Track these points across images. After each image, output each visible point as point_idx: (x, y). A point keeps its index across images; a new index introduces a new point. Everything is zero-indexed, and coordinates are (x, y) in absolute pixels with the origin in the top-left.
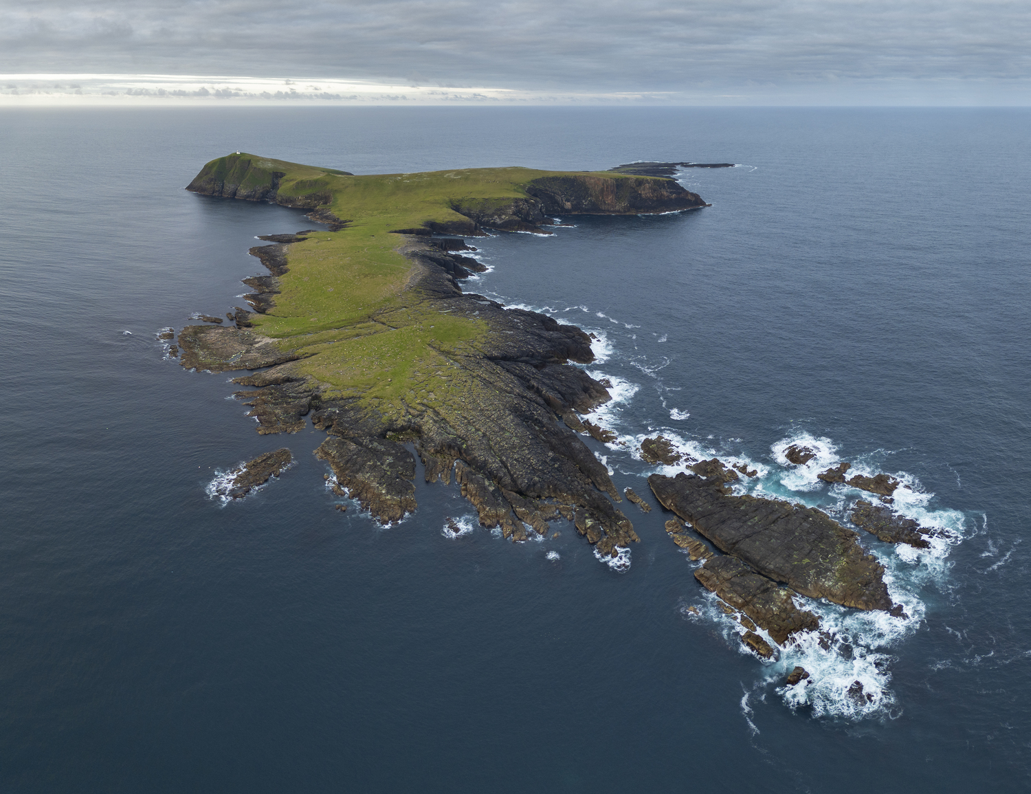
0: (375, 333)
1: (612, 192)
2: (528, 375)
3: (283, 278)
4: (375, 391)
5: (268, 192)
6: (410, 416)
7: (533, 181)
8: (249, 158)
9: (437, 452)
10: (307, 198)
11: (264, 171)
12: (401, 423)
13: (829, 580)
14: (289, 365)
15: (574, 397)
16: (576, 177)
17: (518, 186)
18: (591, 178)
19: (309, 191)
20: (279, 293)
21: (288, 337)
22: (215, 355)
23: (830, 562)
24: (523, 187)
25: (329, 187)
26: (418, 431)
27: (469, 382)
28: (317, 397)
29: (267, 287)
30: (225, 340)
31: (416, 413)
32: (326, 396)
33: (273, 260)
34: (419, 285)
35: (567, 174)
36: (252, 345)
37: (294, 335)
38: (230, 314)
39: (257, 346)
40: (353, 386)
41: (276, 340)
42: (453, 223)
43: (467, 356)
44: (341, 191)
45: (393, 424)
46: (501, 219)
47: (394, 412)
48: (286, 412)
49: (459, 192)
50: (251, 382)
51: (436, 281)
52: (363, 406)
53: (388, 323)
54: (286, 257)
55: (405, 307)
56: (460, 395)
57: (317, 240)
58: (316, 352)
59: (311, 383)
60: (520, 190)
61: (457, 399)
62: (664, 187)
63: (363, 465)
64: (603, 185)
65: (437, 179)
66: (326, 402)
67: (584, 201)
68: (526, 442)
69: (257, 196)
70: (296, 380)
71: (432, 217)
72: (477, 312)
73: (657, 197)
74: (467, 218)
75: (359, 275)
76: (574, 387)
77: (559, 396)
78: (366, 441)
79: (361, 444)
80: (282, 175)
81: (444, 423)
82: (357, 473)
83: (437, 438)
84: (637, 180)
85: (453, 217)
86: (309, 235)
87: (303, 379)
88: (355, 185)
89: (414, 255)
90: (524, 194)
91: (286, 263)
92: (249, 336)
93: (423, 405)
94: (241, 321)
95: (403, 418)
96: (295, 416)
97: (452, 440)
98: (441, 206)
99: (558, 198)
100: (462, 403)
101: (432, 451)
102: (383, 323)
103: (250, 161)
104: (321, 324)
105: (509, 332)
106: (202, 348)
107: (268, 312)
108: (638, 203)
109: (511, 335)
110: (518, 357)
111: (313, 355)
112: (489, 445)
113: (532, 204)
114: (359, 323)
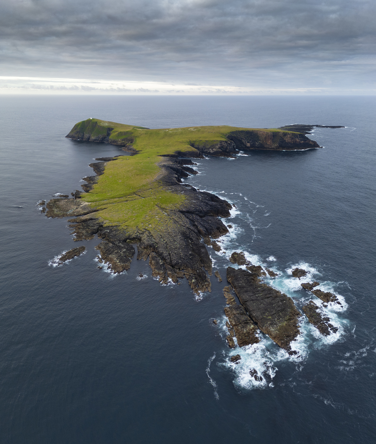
0: (135, 200)
1: (271, 138)
2: (195, 220)
3: (101, 177)
4: (127, 223)
5: (105, 138)
6: (138, 234)
7: (231, 132)
8: (96, 121)
9: (145, 248)
10: (123, 140)
11: (103, 128)
12: (134, 236)
13: (274, 328)
14: (93, 213)
15: (211, 230)
16: (253, 131)
17: (223, 135)
18: (260, 131)
19: (124, 137)
20: (97, 183)
21: (96, 202)
22: (61, 210)
23: (279, 322)
24: (225, 135)
25: (133, 135)
26: (140, 239)
27: (168, 221)
28: (102, 226)
29: (92, 181)
30: (68, 204)
31: (141, 232)
32: (105, 225)
33: (99, 169)
34: (161, 179)
35: (249, 129)
36: (79, 206)
37: (98, 201)
38: (73, 193)
39: (81, 206)
40: (118, 221)
41: (90, 203)
42: (189, 152)
43: (171, 210)
44: (138, 137)
45: (130, 237)
46: (213, 150)
47: (132, 232)
48: (87, 232)
49: (194, 137)
50: (75, 221)
51: (170, 178)
52: (120, 229)
53: (141, 196)
54: (105, 167)
55: (151, 189)
56: (162, 226)
57: (122, 159)
58: (106, 207)
59: (100, 220)
60: (224, 137)
61: (160, 228)
62: (297, 137)
63: (113, 252)
64: (266, 135)
65: (185, 131)
66: (105, 228)
67: (256, 143)
68: (182, 247)
69: (99, 139)
70: (95, 219)
71: (180, 149)
72: (183, 192)
73: (293, 142)
74: (196, 149)
75: (134, 175)
76: (212, 226)
77: (205, 229)
78: (117, 243)
79: (114, 244)
80: (112, 129)
81: (151, 237)
82: (110, 255)
83: (146, 243)
84: (284, 133)
85: (190, 149)
86: (119, 157)
87: (97, 219)
88: (146, 134)
89: (164, 166)
90: (225, 139)
91: (104, 170)
92: (79, 202)
93: (145, 229)
94: (77, 195)
95: (135, 234)
96: (90, 233)
97: (152, 243)
98: (185, 144)
99: (243, 141)
100: (161, 229)
101: (143, 248)
102: (140, 196)
103: (97, 122)
104: (112, 196)
105: (194, 201)
106: (56, 208)
107: (90, 192)
108: (283, 144)
109: (195, 202)
110: (194, 212)
111: (105, 209)
112: (166, 247)
113: (229, 143)
114: (129, 195)
